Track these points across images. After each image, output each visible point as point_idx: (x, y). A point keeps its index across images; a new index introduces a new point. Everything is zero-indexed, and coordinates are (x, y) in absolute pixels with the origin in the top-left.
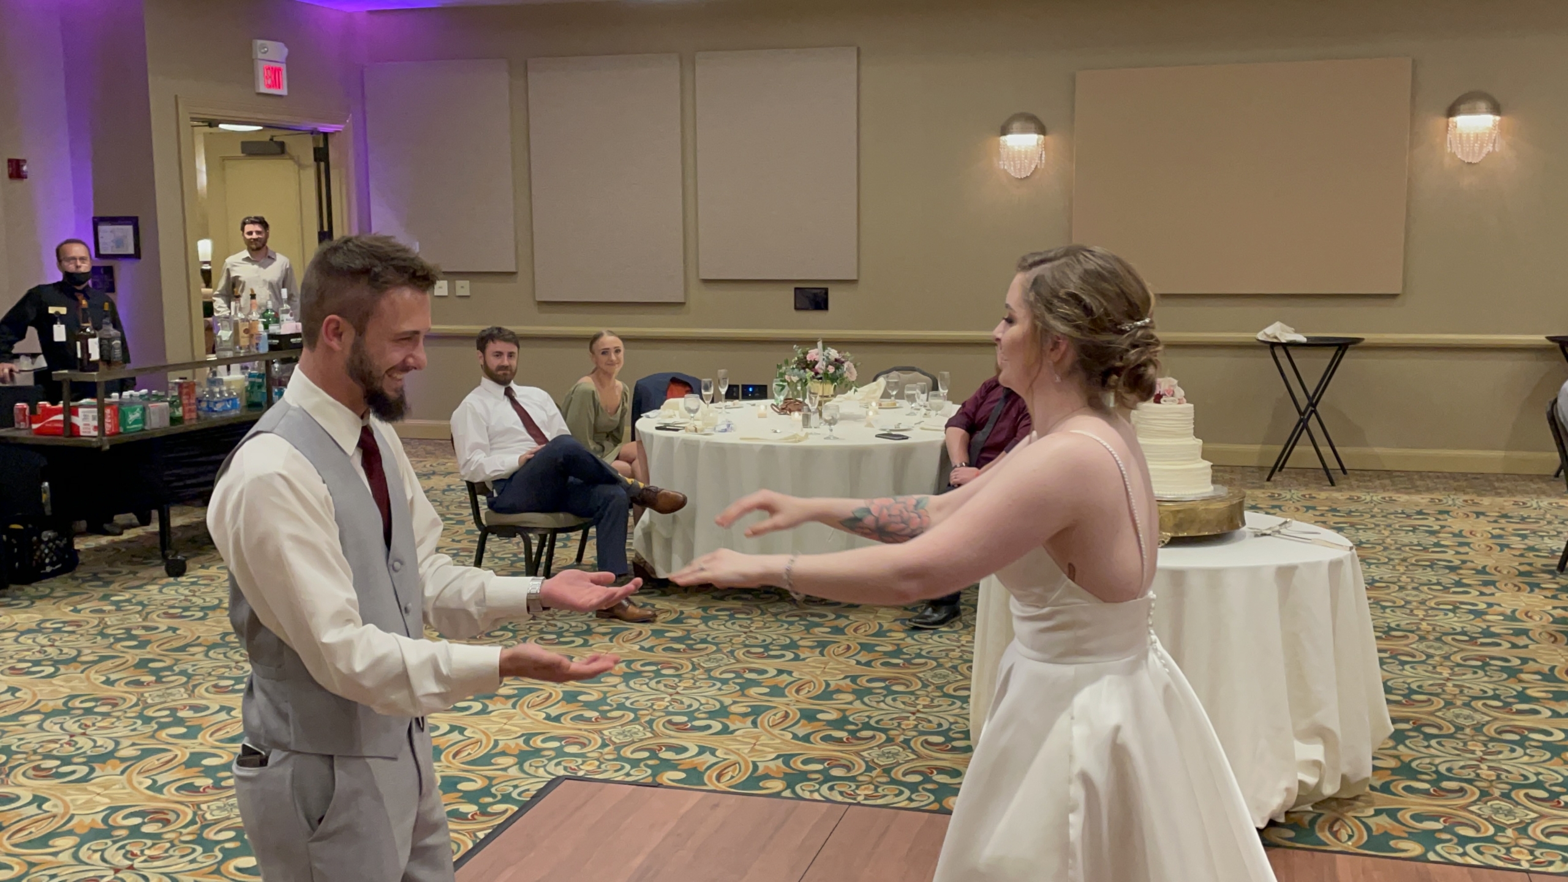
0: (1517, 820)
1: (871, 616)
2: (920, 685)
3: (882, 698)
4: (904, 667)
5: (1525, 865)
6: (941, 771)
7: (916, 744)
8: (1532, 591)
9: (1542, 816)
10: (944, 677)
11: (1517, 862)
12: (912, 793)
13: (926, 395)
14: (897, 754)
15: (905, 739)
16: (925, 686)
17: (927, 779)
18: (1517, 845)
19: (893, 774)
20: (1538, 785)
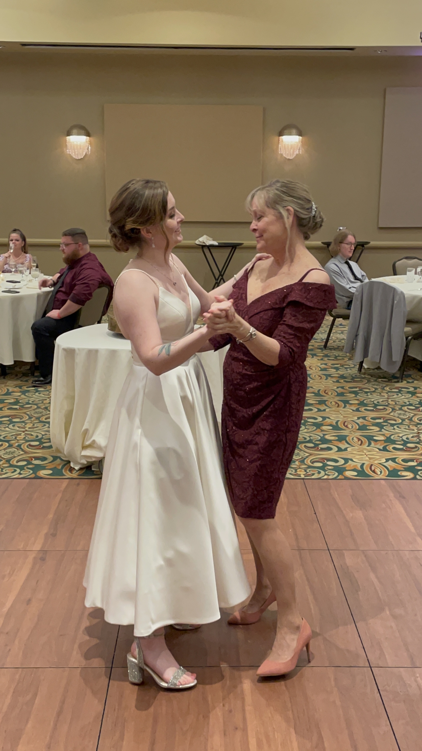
0: (301, 457)
1: (3, 385)
2: (28, 417)
3: (7, 426)
4: (20, 409)
5: (303, 476)
6: (37, 458)
7: (25, 447)
9: (311, 455)
10: (41, 413)
11: (300, 475)
12: (21, 471)
14: (14, 452)
15: (18, 445)
16: (30, 418)
17: (29, 463)
18: (300, 468)
19: (11, 462)
20: (310, 441)
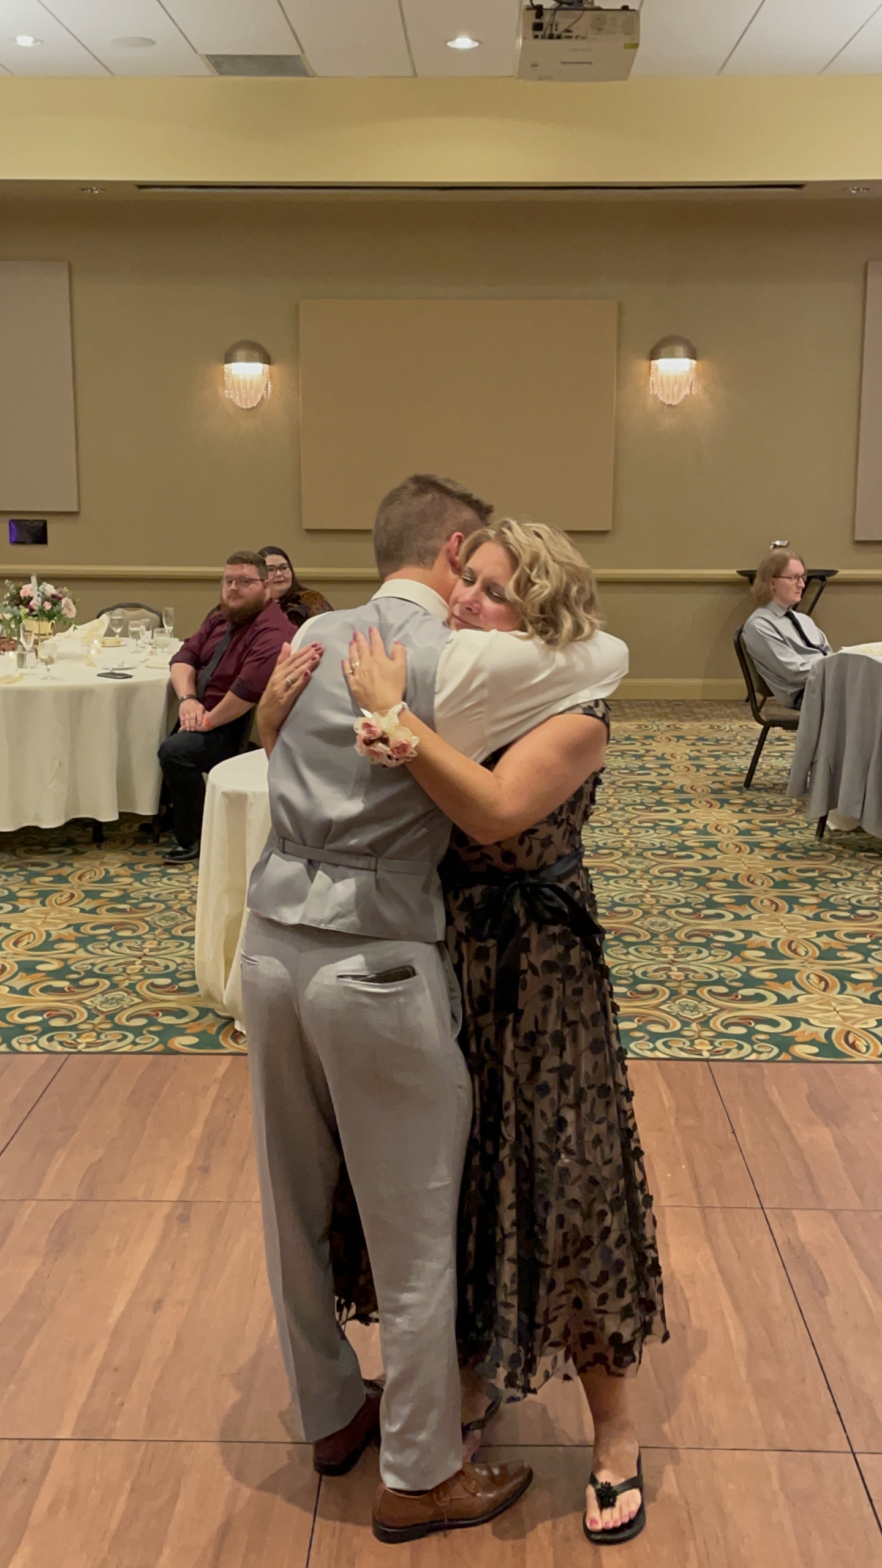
0: (701, 1015)
1: (97, 863)
2: (147, 928)
3: (107, 945)
4: (131, 912)
5: (706, 1055)
6: (167, 1012)
7: (142, 988)
8: (722, 807)
9: (722, 1009)
10: (173, 919)
11: (700, 1052)
12: (135, 1037)
13: (150, 632)
14: (122, 999)
15: (130, 984)
16: (152, 929)
17: (152, 1022)
18: (700, 1038)
19: (116, 1020)
20: (720, 982)
